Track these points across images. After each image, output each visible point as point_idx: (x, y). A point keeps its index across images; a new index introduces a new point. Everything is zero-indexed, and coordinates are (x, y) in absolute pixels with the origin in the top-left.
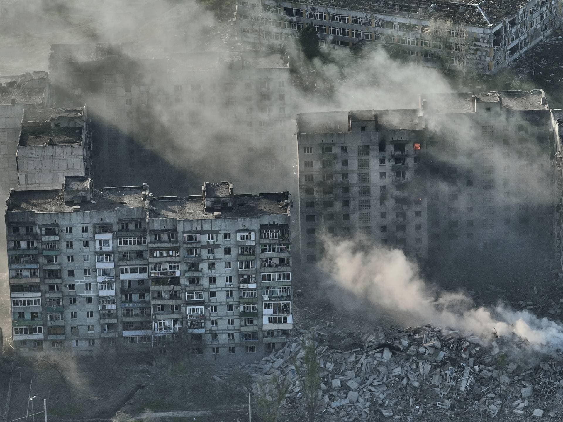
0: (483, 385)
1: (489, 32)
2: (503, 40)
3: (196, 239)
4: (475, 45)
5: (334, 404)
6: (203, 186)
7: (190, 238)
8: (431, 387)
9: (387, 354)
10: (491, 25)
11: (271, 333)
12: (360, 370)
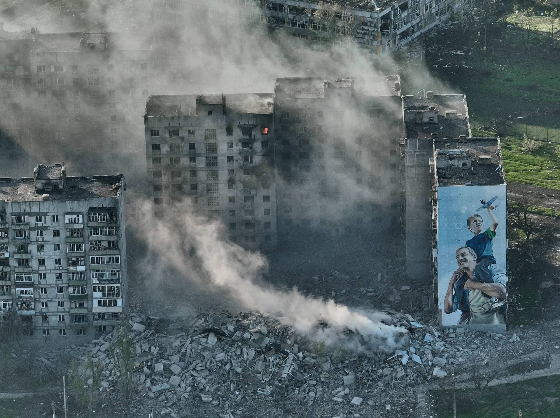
0: (306, 372)
1: (376, 16)
2: (392, 24)
3: (25, 222)
4: (363, 29)
5: (155, 389)
6: (35, 168)
7: (19, 219)
8: (253, 373)
9: (212, 339)
10: (378, 9)
11: (101, 316)
12: (184, 354)
